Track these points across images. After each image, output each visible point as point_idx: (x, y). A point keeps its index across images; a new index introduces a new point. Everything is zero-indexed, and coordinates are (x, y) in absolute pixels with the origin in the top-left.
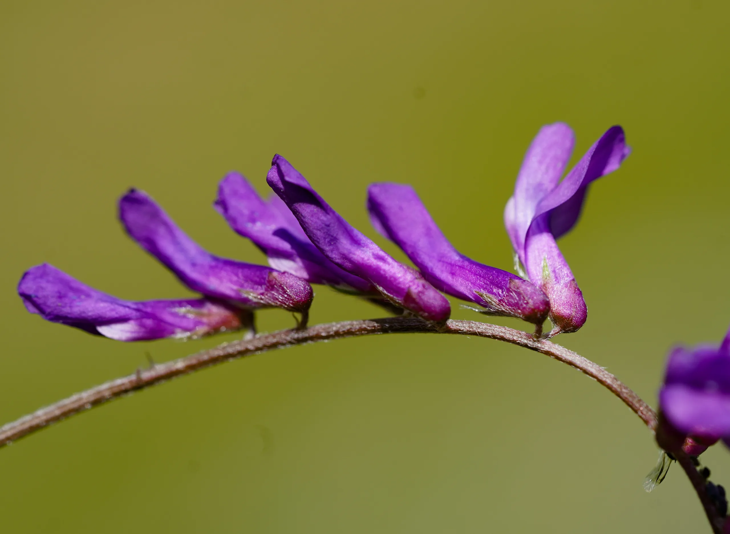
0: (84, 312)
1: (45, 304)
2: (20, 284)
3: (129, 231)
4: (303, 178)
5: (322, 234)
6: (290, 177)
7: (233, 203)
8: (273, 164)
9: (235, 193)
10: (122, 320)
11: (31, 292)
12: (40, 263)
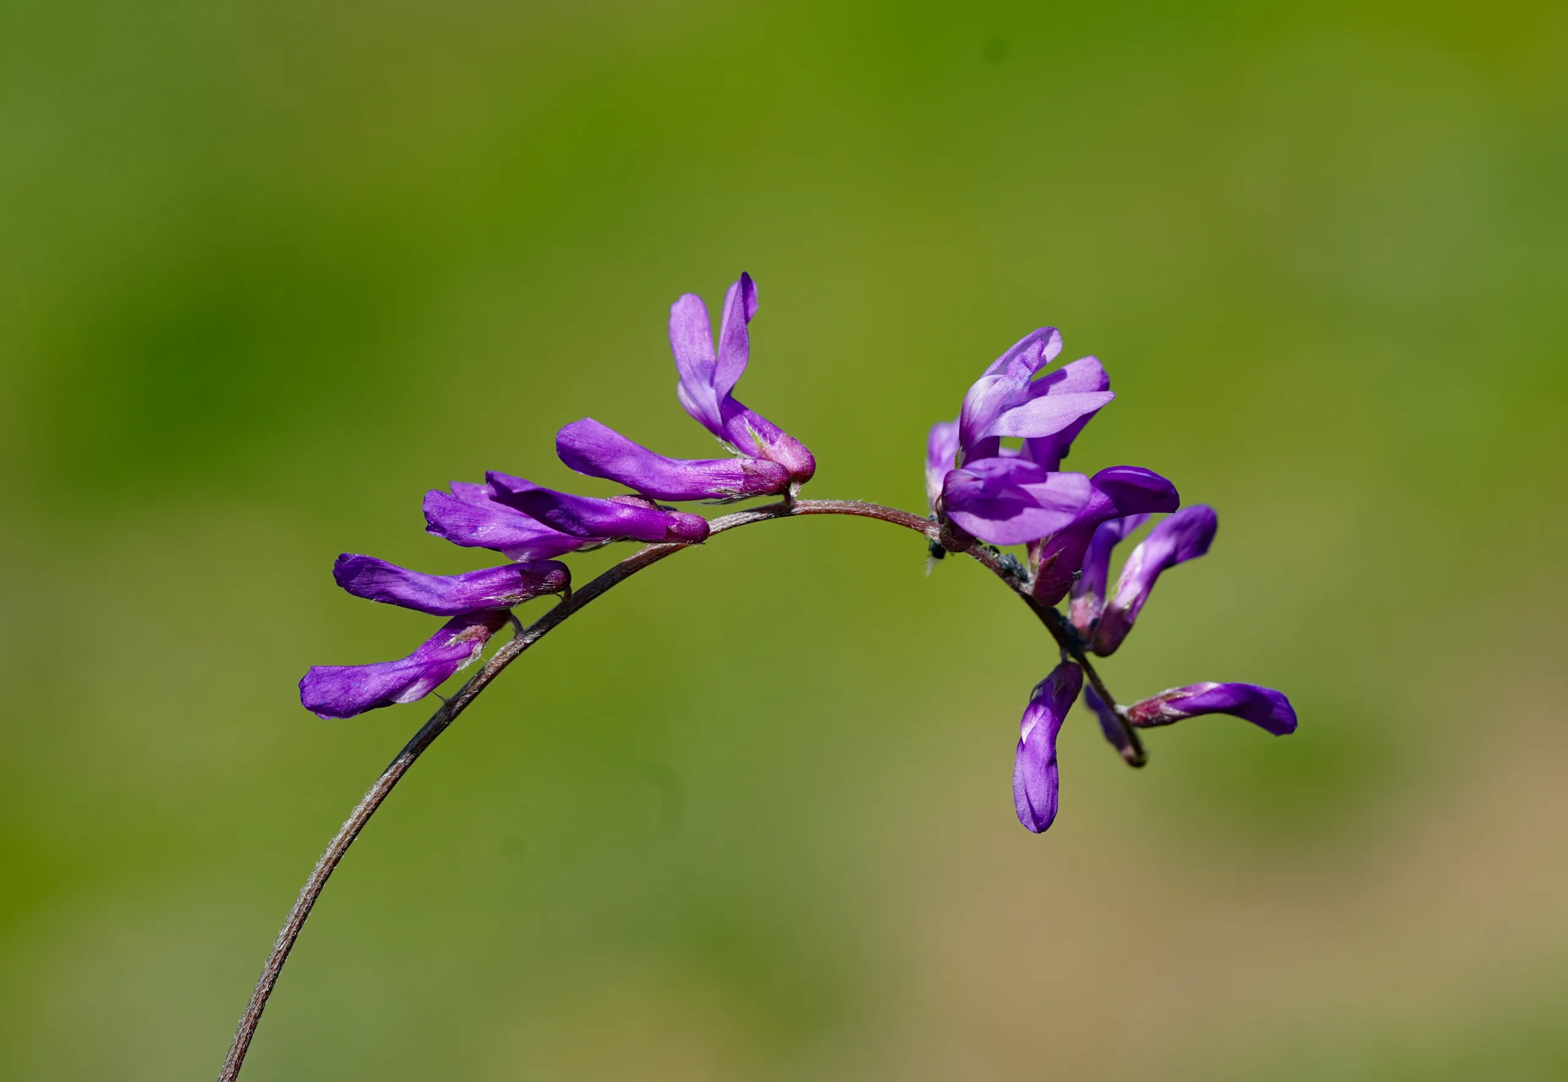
0: (376, 695)
1: (337, 706)
2: (302, 700)
3: (356, 593)
4: (526, 482)
5: (564, 520)
6: (516, 488)
7: (447, 521)
8: (487, 481)
9: (444, 512)
10: (413, 681)
11: (320, 701)
12: (308, 669)
